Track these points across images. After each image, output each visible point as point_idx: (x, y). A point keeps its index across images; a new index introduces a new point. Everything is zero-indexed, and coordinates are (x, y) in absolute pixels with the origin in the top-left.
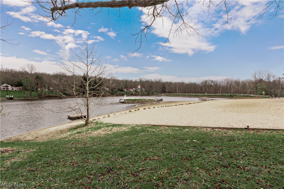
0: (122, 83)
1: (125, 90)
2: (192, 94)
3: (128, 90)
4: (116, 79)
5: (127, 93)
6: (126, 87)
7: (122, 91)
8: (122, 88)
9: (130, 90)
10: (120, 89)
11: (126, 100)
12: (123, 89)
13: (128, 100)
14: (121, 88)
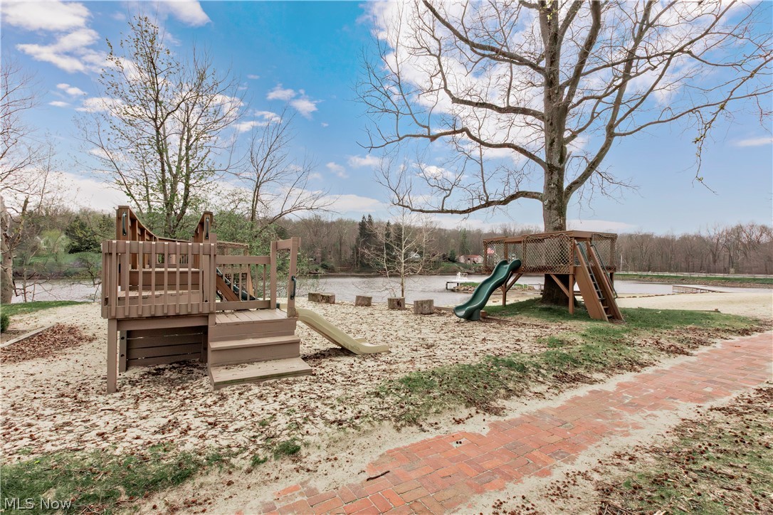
0: (453, 240)
1: (462, 260)
2: (667, 274)
3: (469, 259)
4: (437, 227)
5: (465, 266)
6: (464, 251)
7: (454, 261)
8: (453, 254)
9: (475, 259)
10: (448, 256)
11: (461, 284)
12: (457, 257)
13: (465, 284)
14: (449, 252)
